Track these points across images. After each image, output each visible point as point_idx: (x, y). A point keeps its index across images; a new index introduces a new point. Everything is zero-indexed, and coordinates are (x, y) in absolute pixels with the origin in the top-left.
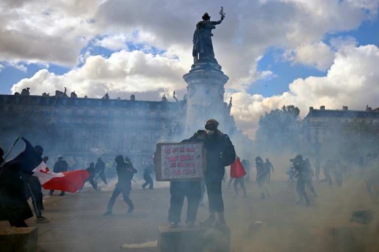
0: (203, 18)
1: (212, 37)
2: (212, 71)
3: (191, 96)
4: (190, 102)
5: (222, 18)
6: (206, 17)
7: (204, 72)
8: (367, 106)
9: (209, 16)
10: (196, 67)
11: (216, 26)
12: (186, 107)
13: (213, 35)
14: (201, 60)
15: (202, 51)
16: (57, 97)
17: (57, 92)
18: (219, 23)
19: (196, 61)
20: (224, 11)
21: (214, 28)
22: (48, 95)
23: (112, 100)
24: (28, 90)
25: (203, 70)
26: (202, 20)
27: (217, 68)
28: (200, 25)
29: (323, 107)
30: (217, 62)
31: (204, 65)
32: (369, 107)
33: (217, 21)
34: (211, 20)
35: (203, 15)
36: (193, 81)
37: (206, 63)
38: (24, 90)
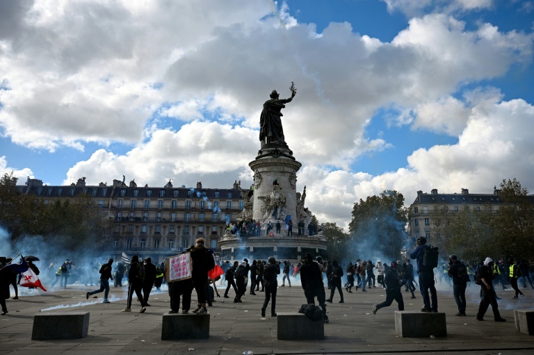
0: (271, 96)
1: (281, 117)
2: (281, 157)
3: (258, 187)
4: (257, 193)
5: (293, 95)
6: (275, 95)
7: (271, 159)
8: (495, 188)
9: (278, 93)
10: (263, 154)
11: (286, 105)
12: (253, 199)
13: (282, 115)
14: (269, 145)
15: (270, 134)
16: (114, 188)
17: (115, 181)
18: (289, 100)
19: (264, 147)
20: (295, 87)
21: (284, 107)
22: (105, 185)
23: (176, 189)
24: (84, 180)
25: (271, 157)
26: (270, 99)
27: (288, 154)
28: (267, 105)
29: (435, 191)
30: (287, 147)
31: (272, 150)
32: (497, 189)
33: (287, 99)
34: (280, 98)
35: (271, 93)
36: (260, 170)
37: (274, 149)
38: (80, 180)
